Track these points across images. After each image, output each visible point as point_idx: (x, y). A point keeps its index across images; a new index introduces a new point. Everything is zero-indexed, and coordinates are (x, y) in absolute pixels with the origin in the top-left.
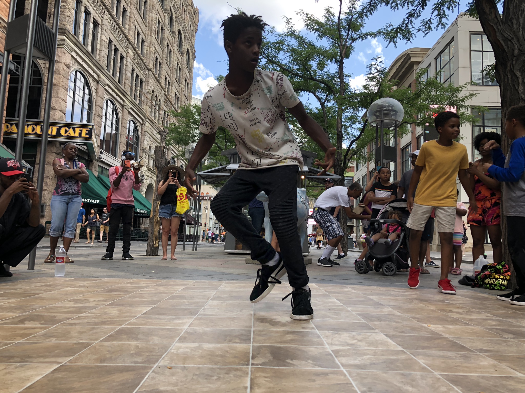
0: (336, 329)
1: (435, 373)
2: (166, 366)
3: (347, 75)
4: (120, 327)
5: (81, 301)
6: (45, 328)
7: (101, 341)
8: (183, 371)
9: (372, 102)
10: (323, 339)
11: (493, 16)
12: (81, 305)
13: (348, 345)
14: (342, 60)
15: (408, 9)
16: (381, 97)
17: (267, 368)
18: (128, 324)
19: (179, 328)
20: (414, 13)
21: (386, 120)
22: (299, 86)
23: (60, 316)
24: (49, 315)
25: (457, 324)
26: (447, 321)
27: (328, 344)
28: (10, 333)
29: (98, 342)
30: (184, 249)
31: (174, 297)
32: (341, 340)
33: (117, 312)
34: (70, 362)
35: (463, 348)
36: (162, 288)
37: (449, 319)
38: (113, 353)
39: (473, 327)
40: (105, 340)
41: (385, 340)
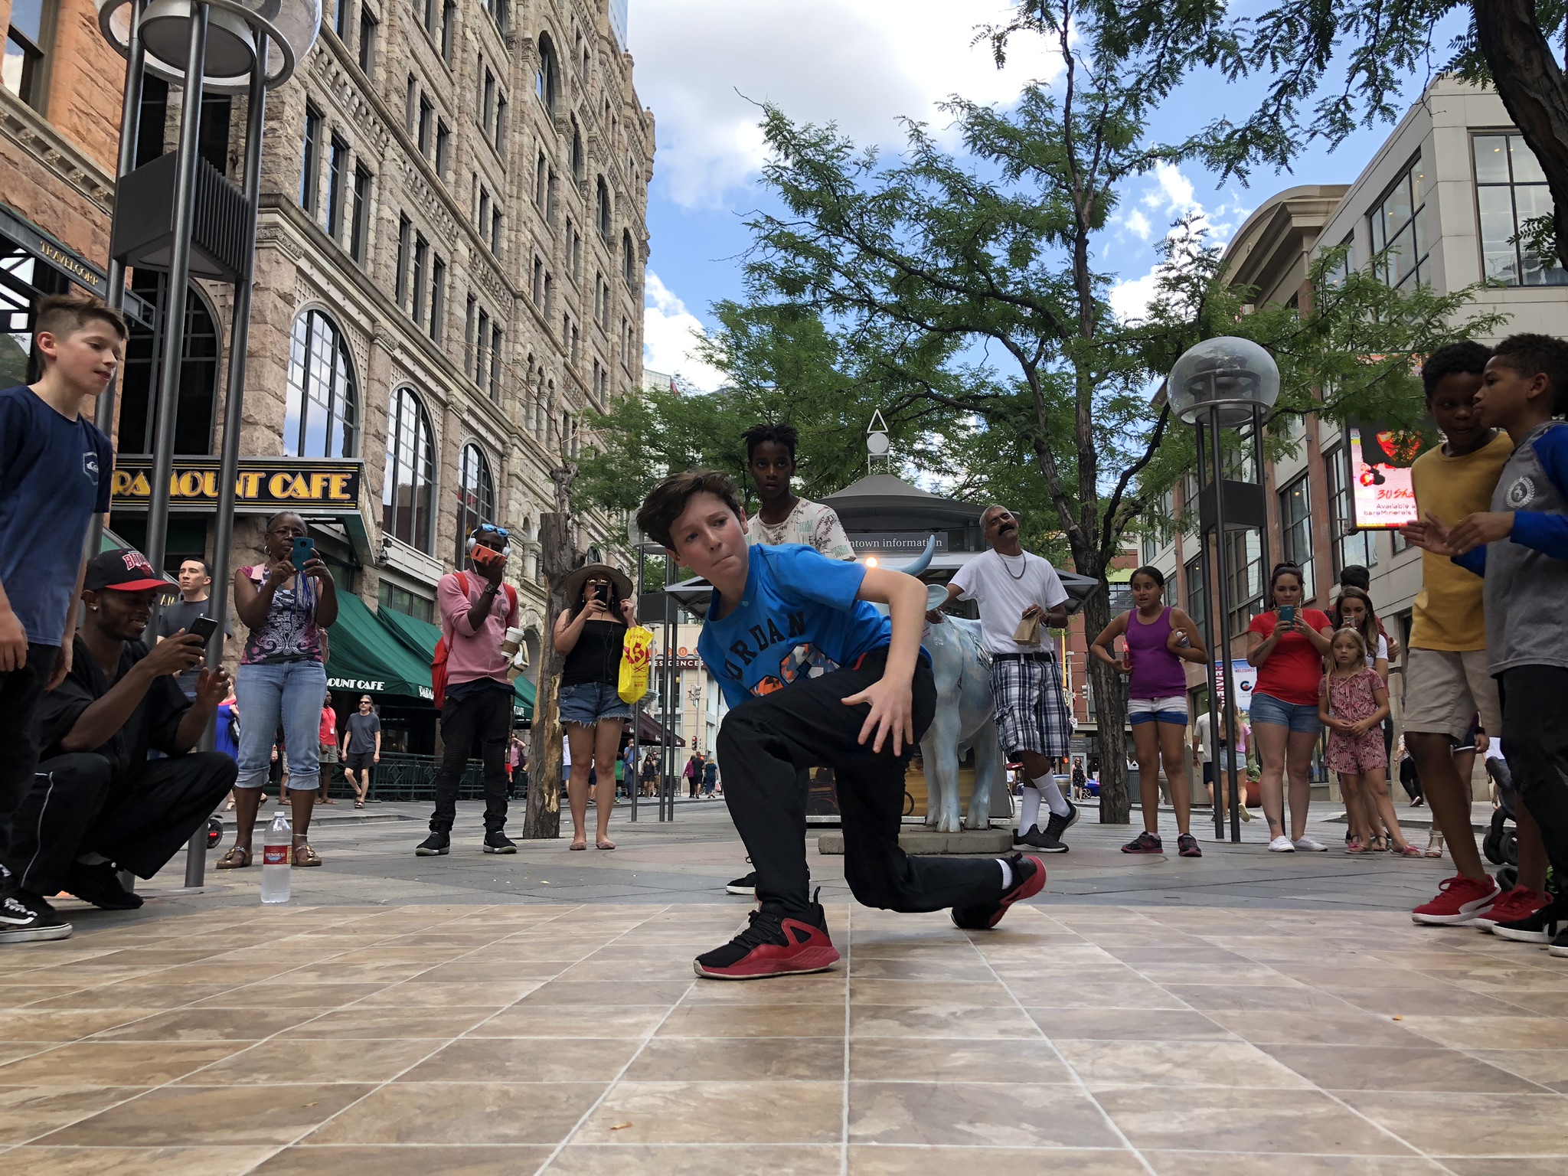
0: (1102, 1033)
1: (1425, 1156)
2: (590, 1148)
3: (1098, 278)
4: (453, 1040)
5: (340, 969)
6: (236, 1047)
7: (398, 1079)
8: (642, 1160)
9: (1179, 354)
10: (1065, 1062)
11: (1538, 72)
12: (338, 981)
13: (1145, 1077)
14: (1082, 234)
15: (1275, 69)
16: (1206, 335)
17: (898, 1149)
18: (476, 1032)
19: (628, 1038)
20: (1294, 82)
21: (1226, 403)
22: (958, 319)
23: (277, 1014)
24: (248, 1012)
25: (1486, 1012)
26: (1455, 1002)
27: (1082, 1075)
28: (137, 1064)
29: (389, 1082)
30: (634, 818)
31: (607, 954)
32: (1120, 1063)
33: (441, 998)
34: (309, 1138)
35: (1507, 1080)
36: (574, 929)
37: (1462, 998)
38: (436, 1111)
39: (1537, 1020)
40: (410, 1077)
41: (1260, 1062)
